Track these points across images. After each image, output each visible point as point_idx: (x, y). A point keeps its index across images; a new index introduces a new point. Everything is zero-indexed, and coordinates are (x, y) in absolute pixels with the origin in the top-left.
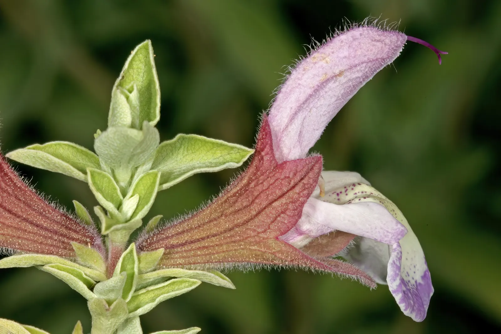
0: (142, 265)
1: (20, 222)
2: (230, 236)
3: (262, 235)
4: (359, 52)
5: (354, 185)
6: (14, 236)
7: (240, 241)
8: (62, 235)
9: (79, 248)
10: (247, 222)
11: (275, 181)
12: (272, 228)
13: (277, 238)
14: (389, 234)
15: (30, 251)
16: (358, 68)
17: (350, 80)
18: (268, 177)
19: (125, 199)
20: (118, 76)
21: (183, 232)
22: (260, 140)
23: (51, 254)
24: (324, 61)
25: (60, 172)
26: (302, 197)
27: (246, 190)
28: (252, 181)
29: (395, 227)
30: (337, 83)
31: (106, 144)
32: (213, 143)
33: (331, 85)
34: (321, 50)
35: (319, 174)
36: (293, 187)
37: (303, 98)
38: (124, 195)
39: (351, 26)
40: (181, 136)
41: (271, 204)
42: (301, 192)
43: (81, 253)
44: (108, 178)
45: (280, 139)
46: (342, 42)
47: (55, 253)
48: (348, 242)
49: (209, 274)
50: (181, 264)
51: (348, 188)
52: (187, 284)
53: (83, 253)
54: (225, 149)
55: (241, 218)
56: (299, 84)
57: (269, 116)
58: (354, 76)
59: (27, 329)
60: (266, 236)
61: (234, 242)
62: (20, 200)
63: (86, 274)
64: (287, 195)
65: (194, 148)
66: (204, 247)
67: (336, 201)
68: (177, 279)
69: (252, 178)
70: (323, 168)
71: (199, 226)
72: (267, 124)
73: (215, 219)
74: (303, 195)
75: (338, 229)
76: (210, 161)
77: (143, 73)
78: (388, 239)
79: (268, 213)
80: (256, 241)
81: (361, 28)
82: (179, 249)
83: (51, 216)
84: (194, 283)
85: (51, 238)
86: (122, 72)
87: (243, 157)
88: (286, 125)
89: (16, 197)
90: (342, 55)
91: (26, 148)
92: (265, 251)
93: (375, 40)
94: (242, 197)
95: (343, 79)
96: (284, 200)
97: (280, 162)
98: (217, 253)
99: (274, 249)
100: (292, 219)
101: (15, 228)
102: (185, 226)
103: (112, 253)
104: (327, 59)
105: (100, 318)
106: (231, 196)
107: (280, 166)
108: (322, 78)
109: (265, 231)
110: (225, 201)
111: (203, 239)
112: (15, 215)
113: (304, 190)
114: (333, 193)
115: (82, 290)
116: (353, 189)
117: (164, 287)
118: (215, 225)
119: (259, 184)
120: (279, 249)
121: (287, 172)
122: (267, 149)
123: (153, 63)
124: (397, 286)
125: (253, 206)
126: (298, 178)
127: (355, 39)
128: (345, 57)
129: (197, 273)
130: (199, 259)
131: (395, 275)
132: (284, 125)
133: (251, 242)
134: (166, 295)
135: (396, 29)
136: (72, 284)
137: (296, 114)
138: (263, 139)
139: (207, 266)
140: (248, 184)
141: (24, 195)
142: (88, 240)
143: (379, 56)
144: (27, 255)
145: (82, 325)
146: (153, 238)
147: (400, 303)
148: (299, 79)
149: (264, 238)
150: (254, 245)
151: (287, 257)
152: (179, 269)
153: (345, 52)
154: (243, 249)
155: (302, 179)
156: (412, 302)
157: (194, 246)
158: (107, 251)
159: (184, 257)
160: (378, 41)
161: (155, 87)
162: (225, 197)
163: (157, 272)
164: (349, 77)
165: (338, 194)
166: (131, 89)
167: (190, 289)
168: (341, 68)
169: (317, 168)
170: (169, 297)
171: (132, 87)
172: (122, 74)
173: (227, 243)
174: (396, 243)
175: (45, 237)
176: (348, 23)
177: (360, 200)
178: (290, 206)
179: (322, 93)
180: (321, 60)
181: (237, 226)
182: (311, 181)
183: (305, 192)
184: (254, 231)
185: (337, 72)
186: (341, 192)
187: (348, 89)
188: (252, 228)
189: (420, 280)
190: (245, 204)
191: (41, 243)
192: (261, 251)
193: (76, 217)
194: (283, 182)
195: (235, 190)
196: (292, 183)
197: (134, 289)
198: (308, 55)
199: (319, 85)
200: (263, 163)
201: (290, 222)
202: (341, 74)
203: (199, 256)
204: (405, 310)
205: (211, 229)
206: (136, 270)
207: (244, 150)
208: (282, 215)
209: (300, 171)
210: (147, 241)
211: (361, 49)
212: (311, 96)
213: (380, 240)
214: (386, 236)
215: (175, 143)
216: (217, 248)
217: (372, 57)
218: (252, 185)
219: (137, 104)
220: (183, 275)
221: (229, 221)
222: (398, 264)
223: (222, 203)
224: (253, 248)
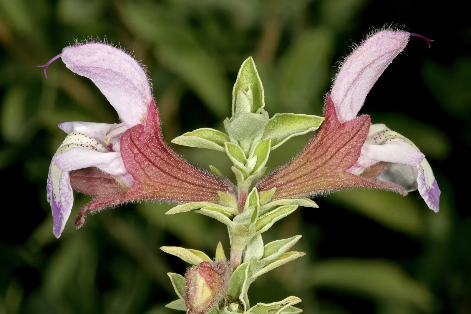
0: (262, 200)
1: (182, 183)
2: (315, 174)
3: (335, 171)
4: (383, 47)
5: (384, 132)
6: (178, 193)
7: (321, 176)
8: (208, 188)
9: (222, 195)
10: (325, 163)
11: (340, 135)
12: (341, 165)
13: (345, 172)
14: (413, 159)
15: (189, 201)
16: (384, 57)
17: (379, 66)
18: (335, 134)
19: (248, 159)
20: (235, 82)
21: (284, 176)
22: (327, 110)
23: (203, 201)
24: (362, 55)
25: (207, 148)
26: (359, 143)
27: (321, 144)
28: (325, 137)
29: (417, 155)
30: (371, 69)
31: (238, 126)
32: (299, 117)
33: (368, 70)
34: (360, 49)
35: (368, 127)
36: (353, 138)
37: (351, 80)
38: (247, 157)
39: (376, 32)
40: (277, 115)
41: (339, 150)
42: (358, 140)
43: (224, 198)
44: (238, 148)
45: (339, 109)
46: (372, 42)
47: (205, 200)
48: (384, 168)
49: (303, 200)
50: (285, 196)
51: (380, 134)
52: (289, 209)
53: (225, 197)
54: (307, 119)
55: (320, 162)
56: (348, 72)
57: (331, 95)
58: (381, 62)
59: (190, 251)
60: (337, 171)
61: (317, 178)
62: (180, 169)
63: (226, 211)
64: (349, 143)
65: (287, 121)
66: (299, 184)
67: (374, 143)
68: (283, 206)
69: (324, 136)
70: (371, 123)
71: (294, 171)
72: (330, 100)
73: (303, 165)
74: (360, 142)
75: (382, 161)
76: (298, 128)
77: (250, 78)
78: (414, 163)
79: (337, 156)
80: (331, 175)
81: (382, 32)
82: (283, 187)
83: (200, 177)
84: (293, 207)
85: (202, 191)
86: (237, 79)
87: (318, 123)
88: (342, 99)
89: (177, 168)
90: (373, 50)
91: (183, 135)
92: (337, 181)
93: (392, 38)
94: (319, 149)
95: (374, 66)
96: (347, 147)
97: (342, 123)
98: (307, 186)
99: (343, 179)
100: (354, 158)
101: (179, 187)
102: (285, 171)
103: (240, 195)
104: (364, 54)
105: (238, 238)
106: (312, 149)
107: (342, 126)
108: (363, 66)
109: (336, 168)
110: (309, 152)
111: (298, 178)
112: (178, 179)
113: (360, 138)
114: (372, 139)
115: (226, 221)
116: (383, 134)
117: (275, 212)
118: (305, 169)
119: (330, 139)
120: (346, 178)
121: (347, 129)
122: (332, 116)
123: (256, 71)
124: (425, 191)
125: (327, 153)
126: (355, 131)
127: (379, 39)
128: (375, 51)
129: (296, 201)
130: (296, 192)
131: (423, 185)
132: (341, 99)
133: (328, 176)
134: (278, 217)
135: (403, 29)
136: (219, 218)
137: (348, 91)
138: (329, 110)
139: (301, 195)
140: (322, 139)
141: (182, 166)
142: (225, 189)
143: (395, 48)
144: (188, 204)
145: (222, 244)
146: (265, 182)
147: (427, 202)
148: (348, 69)
149: (336, 173)
150: (330, 178)
151: (351, 182)
152: (284, 200)
153: (374, 49)
154: (323, 181)
155: (358, 132)
156: (433, 200)
157: (292, 184)
158: (237, 194)
159: (287, 192)
160: (393, 38)
161: (260, 86)
162: (308, 150)
163: (271, 203)
164: (378, 64)
165: (375, 139)
166: (247, 89)
167: (292, 211)
168: (373, 59)
169: (367, 123)
170: (280, 218)
171: (248, 87)
172: (237, 80)
173: (313, 179)
174: (419, 165)
175: (198, 191)
176: (374, 29)
177: (391, 140)
178: (352, 150)
179: (363, 75)
180: (360, 55)
181: (318, 167)
182: (364, 132)
183: (361, 140)
184: (329, 169)
185: (371, 61)
186: (377, 138)
187: (378, 71)
188: (328, 167)
189: (431, 187)
190: (322, 153)
191: (196, 195)
192: (335, 181)
193: (215, 175)
194: (345, 136)
195: (314, 145)
196: (351, 136)
197: (258, 215)
198: (351, 53)
199: (361, 71)
200: (330, 126)
201: (353, 160)
202: (373, 62)
203: (296, 189)
204: (430, 206)
205: (302, 171)
206: (258, 204)
207: (318, 119)
208: (347, 156)
209: (356, 127)
210: (262, 185)
211: (383, 45)
212: (356, 78)
213: (409, 164)
214: (412, 161)
215: (274, 120)
216: (307, 183)
217: (392, 49)
218: (325, 140)
219: (251, 98)
220: (288, 203)
221: (313, 165)
222: (423, 177)
223: (307, 154)
224: (330, 180)
